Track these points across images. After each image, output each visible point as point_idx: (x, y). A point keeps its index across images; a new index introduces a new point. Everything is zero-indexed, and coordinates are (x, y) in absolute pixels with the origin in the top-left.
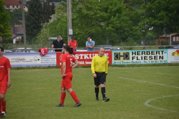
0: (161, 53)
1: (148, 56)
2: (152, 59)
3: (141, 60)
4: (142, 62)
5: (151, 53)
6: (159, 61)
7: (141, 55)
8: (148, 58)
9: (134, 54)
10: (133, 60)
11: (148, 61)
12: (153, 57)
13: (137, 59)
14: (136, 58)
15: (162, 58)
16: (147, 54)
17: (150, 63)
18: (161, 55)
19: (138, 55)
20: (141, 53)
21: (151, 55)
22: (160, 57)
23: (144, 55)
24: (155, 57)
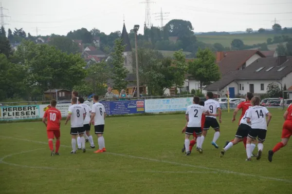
0: (33, 108)
1: (20, 112)
2: (24, 114)
3: (12, 116)
4: (14, 118)
5: (22, 108)
6: (31, 117)
7: (13, 112)
8: (20, 114)
9: (5, 111)
10: (4, 116)
11: (20, 117)
12: (25, 113)
13: (9, 115)
14: (7, 114)
15: (34, 114)
16: (19, 110)
17: (22, 118)
18: (33, 111)
19: (9, 111)
20: (12, 109)
21: (22, 111)
22: (32, 112)
23: (15, 111)
24: (27, 112)
